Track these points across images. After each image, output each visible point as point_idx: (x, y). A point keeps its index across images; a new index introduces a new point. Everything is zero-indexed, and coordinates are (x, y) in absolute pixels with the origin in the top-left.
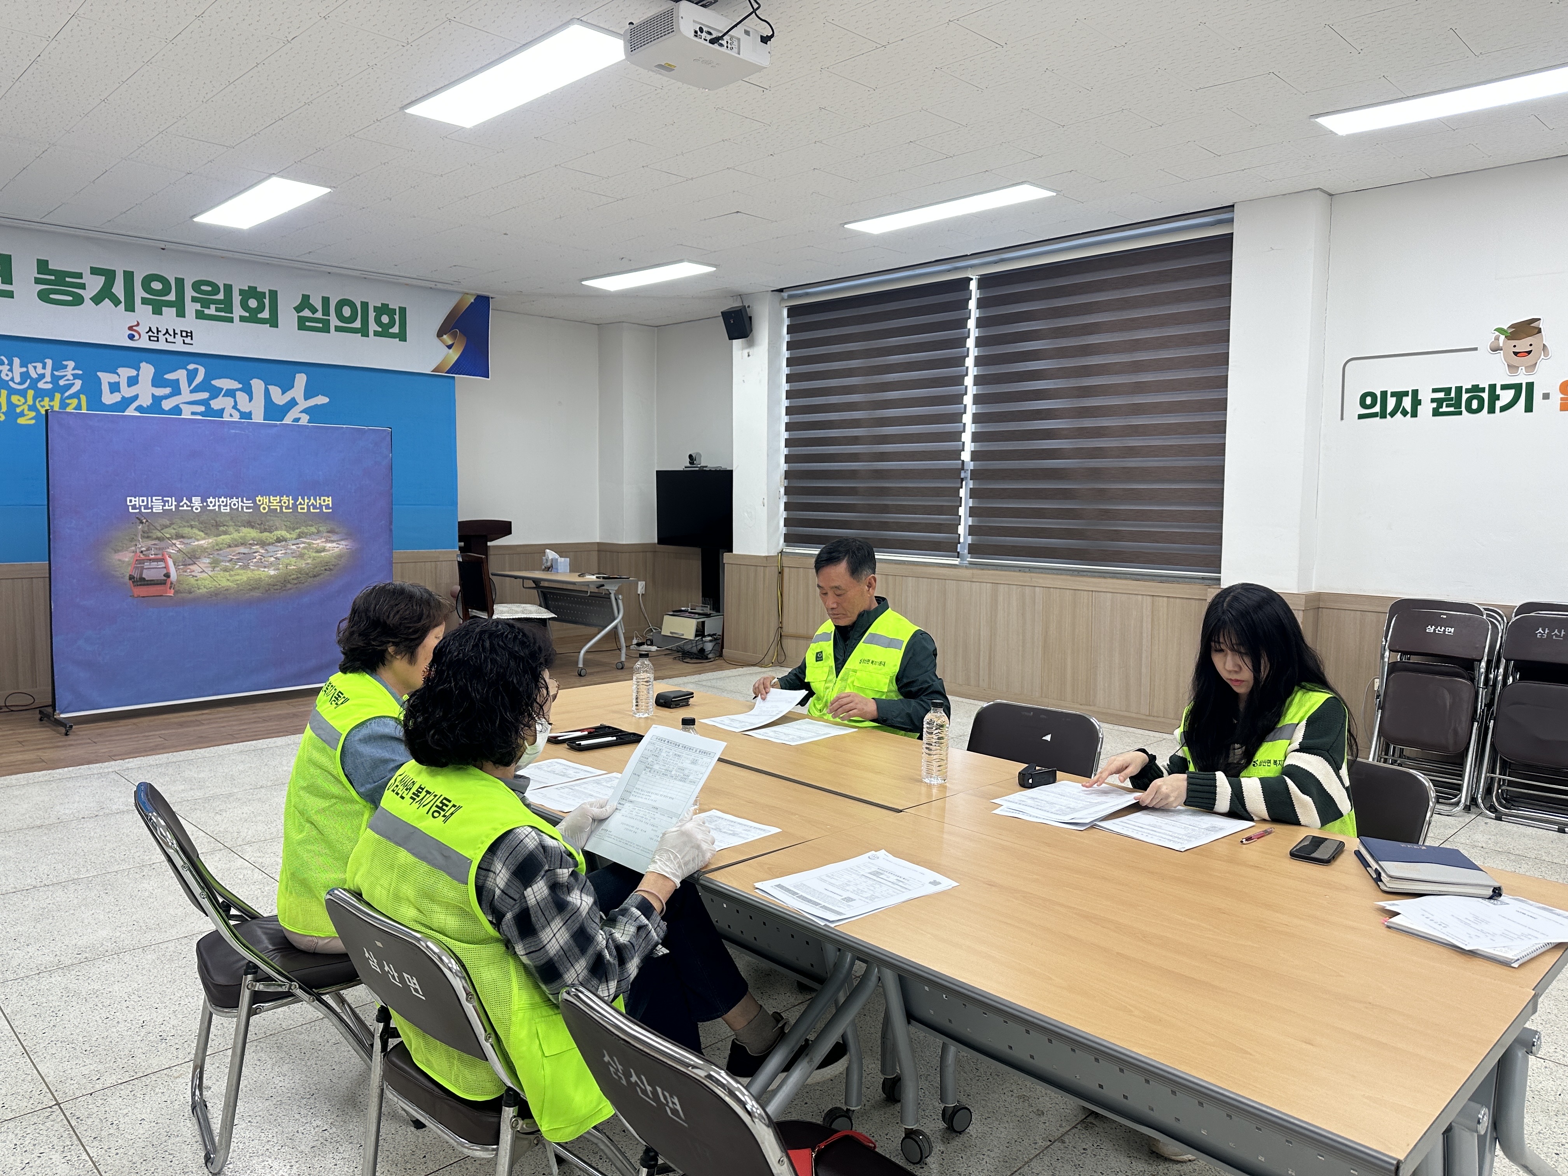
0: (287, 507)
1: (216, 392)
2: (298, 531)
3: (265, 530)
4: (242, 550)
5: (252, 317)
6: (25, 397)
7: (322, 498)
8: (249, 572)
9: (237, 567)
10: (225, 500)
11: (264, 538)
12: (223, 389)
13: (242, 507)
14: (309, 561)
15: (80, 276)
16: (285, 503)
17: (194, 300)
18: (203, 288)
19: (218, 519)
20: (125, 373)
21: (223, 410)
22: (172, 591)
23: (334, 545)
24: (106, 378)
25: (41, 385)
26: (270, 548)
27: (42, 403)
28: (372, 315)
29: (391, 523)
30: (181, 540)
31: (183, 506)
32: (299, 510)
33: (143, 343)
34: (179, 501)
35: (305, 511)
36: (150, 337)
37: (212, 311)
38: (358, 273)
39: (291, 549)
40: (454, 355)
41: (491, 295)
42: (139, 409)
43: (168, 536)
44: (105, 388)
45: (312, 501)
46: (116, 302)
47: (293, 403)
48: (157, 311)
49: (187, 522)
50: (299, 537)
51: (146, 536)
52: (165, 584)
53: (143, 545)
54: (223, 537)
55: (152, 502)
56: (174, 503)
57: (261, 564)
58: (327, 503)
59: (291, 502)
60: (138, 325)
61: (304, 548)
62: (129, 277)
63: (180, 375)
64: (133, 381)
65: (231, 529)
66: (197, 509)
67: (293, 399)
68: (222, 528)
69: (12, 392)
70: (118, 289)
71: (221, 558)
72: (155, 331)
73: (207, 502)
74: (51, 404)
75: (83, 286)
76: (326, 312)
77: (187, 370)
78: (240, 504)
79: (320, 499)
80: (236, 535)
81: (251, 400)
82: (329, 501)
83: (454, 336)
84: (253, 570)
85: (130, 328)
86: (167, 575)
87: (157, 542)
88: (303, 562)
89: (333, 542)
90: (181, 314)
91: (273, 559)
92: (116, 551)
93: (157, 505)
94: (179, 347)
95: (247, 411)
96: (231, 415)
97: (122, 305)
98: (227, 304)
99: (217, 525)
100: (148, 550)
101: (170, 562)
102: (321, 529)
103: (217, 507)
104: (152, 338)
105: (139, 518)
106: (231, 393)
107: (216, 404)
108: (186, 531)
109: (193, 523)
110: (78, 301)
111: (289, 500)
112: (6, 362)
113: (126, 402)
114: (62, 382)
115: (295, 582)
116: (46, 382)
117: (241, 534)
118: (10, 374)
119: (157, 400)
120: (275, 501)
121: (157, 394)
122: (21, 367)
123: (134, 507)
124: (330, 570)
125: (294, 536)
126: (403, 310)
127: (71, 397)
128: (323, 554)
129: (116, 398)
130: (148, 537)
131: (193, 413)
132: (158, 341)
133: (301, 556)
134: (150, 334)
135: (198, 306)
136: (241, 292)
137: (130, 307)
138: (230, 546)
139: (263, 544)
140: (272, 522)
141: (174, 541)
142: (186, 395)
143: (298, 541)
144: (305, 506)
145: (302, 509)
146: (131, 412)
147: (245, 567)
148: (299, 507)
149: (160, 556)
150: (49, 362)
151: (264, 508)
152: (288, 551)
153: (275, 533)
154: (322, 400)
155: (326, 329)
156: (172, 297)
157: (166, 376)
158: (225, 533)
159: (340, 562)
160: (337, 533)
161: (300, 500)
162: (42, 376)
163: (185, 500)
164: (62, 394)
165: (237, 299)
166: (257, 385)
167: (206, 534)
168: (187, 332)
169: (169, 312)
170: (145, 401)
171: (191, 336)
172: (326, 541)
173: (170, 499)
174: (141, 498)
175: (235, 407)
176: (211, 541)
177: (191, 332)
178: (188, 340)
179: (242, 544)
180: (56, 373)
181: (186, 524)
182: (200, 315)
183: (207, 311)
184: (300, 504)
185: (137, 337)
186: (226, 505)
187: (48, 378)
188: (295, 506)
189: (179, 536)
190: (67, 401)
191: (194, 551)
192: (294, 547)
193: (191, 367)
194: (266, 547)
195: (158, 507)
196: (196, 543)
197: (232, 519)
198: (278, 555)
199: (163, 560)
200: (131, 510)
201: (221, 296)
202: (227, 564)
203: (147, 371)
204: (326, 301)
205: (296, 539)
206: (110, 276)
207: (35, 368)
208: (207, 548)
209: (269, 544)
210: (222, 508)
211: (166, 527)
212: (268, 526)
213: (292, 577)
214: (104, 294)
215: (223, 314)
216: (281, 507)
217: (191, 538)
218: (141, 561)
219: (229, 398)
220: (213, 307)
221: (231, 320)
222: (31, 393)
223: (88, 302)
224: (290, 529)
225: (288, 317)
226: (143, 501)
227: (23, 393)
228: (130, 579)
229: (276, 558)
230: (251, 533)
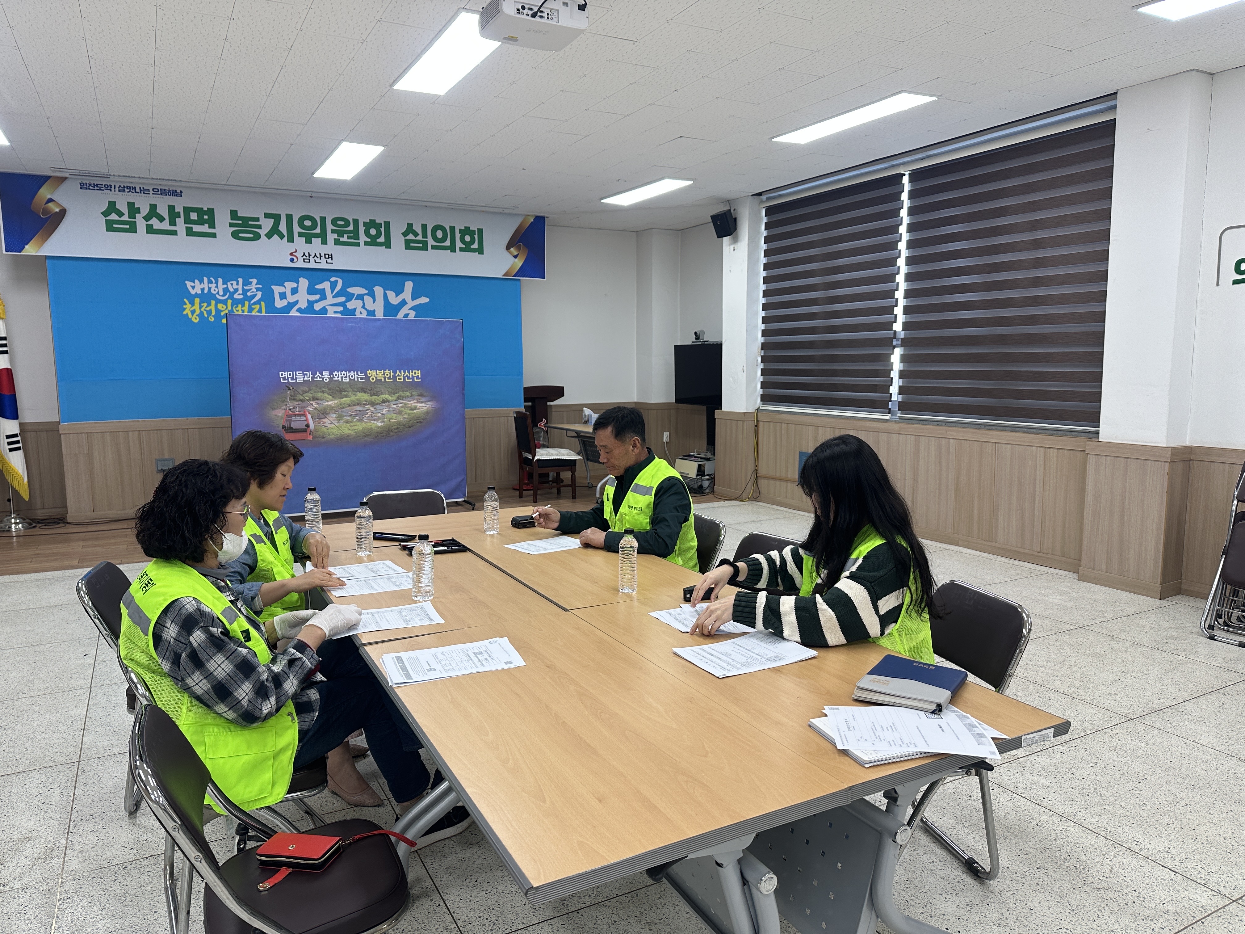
0: (389, 378)
1: (350, 297)
2: (396, 395)
3: (374, 394)
4: (358, 408)
5: (373, 242)
6: (226, 305)
7: (414, 371)
8: (363, 423)
9: (355, 420)
10: (345, 373)
11: (373, 400)
12: (355, 294)
13: (357, 377)
14: (405, 416)
15: (258, 219)
16: (387, 375)
17: (333, 231)
18: (339, 222)
19: (341, 387)
20: (290, 285)
21: (355, 309)
22: (311, 436)
23: (423, 405)
24: (277, 289)
25: (236, 296)
26: (378, 407)
27: (237, 309)
28: (458, 236)
29: (463, 389)
30: (317, 401)
31: (317, 378)
32: (398, 380)
33: (300, 264)
34: (314, 374)
35: (402, 380)
36: (304, 259)
37: (345, 239)
38: (446, 205)
40: (519, 263)
41: (546, 215)
42: (299, 310)
43: (307, 398)
44: (277, 297)
45: (407, 373)
46: (282, 237)
47: (404, 303)
48: (309, 241)
49: (320, 389)
50: (398, 399)
51: (293, 399)
52: (306, 431)
53: (291, 404)
54: (345, 399)
55: (296, 375)
56: (311, 376)
57: (371, 418)
58: (417, 374)
59: (392, 374)
60: (296, 251)
61: (402, 407)
62: (289, 218)
63: (326, 285)
64: (294, 291)
65: (350, 394)
66: (326, 380)
67: (404, 300)
68: (344, 393)
69: (218, 301)
70: (283, 228)
71: (344, 414)
72: (307, 255)
73: (333, 375)
74: (243, 309)
75: (260, 227)
76: (425, 235)
77: (330, 282)
78: (356, 376)
79: (412, 372)
80: (353, 398)
81: (374, 301)
82: (419, 373)
83: (519, 249)
84: (366, 422)
85: (291, 254)
86: (308, 426)
87: (300, 403)
88: (401, 417)
89: (422, 402)
90: (324, 242)
91: (380, 415)
92: (273, 409)
94: (324, 265)
95: (372, 310)
96: (361, 313)
97: (286, 238)
98: (355, 234)
99: (341, 391)
100: (294, 408)
101: (309, 417)
102: (413, 393)
103: (340, 379)
104: (305, 261)
105: (288, 386)
106: (360, 297)
107: (350, 305)
108: (320, 395)
109: (324, 389)
110: (257, 237)
111: (390, 373)
112: (214, 281)
113: (291, 306)
114: (249, 294)
115: (396, 431)
116: (239, 294)
117: (357, 397)
118: (216, 289)
119: (311, 303)
120: (380, 374)
121: (310, 299)
122: (223, 284)
123: (284, 378)
124: (421, 422)
125: (395, 398)
126: (480, 231)
127: (255, 303)
128: (415, 411)
129: (284, 303)
131: (335, 312)
132: (309, 262)
133: (400, 413)
134: (304, 257)
135: (335, 236)
136: (365, 224)
137: (291, 240)
138: (349, 406)
139: (373, 404)
140: (378, 389)
141: (311, 402)
142: (330, 299)
143: (397, 402)
144: (402, 377)
146: (294, 313)
147: (361, 420)
148: (398, 378)
149: (302, 413)
150: (241, 280)
151: (373, 379)
152: (391, 409)
153: (381, 396)
154: (424, 300)
155: (425, 248)
156: (318, 230)
157: (317, 287)
158: (346, 396)
159: (427, 417)
160: (425, 396)
161: (398, 373)
162: (236, 290)
163: (318, 374)
164: (249, 302)
165: (362, 229)
166: (379, 291)
167: (333, 397)
168: (329, 255)
169: (317, 241)
170: (303, 305)
171: (332, 258)
172: (418, 402)
173: (308, 373)
174: (289, 373)
175: (363, 307)
176: (336, 402)
177: (332, 255)
178: (329, 260)
179: (358, 404)
180: (245, 287)
181: (319, 390)
182: (337, 242)
183: (342, 239)
184: (398, 375)
185: (295, 260)
186: (346, 377)
187: (240, 291)
188: (395, 377)
189: (315, 399)
190: (253, 307)
191: (325, 409)
192: (395, 406)
193: (333, 279)
194: (375, 407)
195: (300, 378)
196: (327, 403)
197: (350, 387)
198: (384, 412)
199: (304, 415)
200: (282, 381)
201: (351, 228)
202: (348, 418)
203: (304, 283)
204: (424, 227)
205: (396, 401)
206: (277, 218)
207: (232, 284)
208: (334, 407)
209: (377, 404)
210: (344, 379)
211: (306, 392)
212: (377, 391)
213: (394, 427)
214: (274, 231)
215: (352, 240)
216: (385, 378)
217: (323, 400)
218: (290, 416)
219: (360, 301)
220: (346, 236)
221: (358, 245)
222: (230, 302)
223: (263, 237)
224: (392, 393)
225: (398, 240)
226: (290, 375)
227: (225, 302)
228: (283, 428)
229: (382, 414)
230: (364, 397)
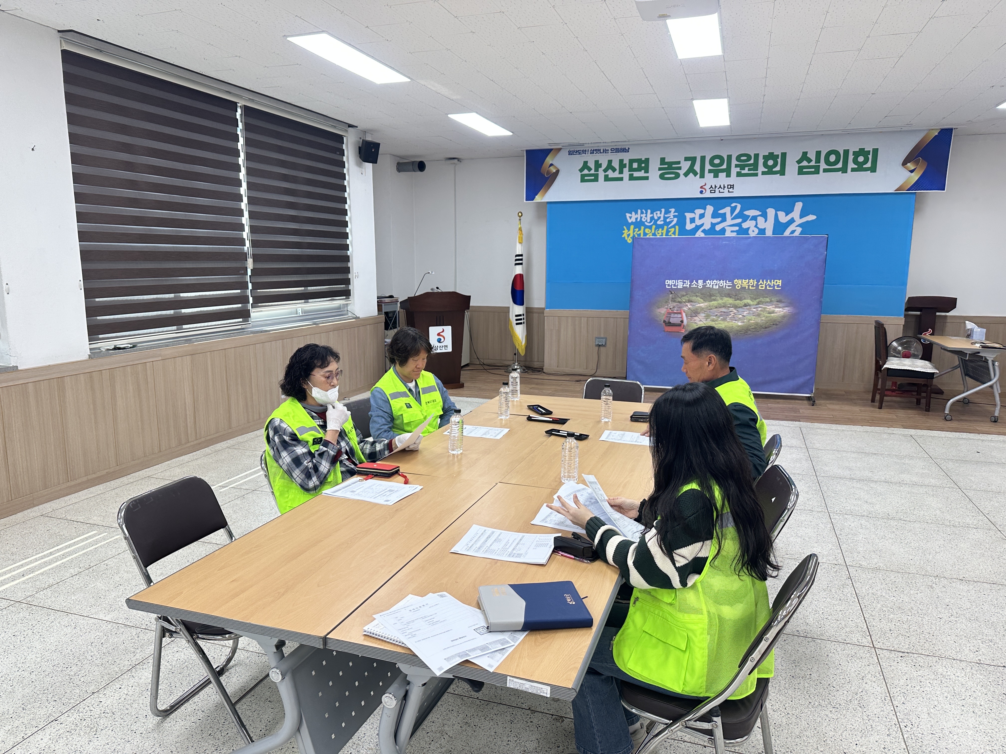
0: (753, 286)
1: (745, 218)
2: (757, 300)
3: (738, 299)
4: (724, 310)
5: (770, 171)
6: (651, 229)
7: (775, 281)
8: (726, 322)
9: (720, 319)
10: (716, 282)
11: (736, 304)
12: (750, 216)
13: (726, 285)
14: (763, 318)
15: (679, 163)
16: (751, 283)
17: (736, 166)
18: (742, 158)
19: (711, 293)
20: (699, 212)
21: (749, 228)
22: (684, 330)
23: (781, 309)
24: (689, 216)
25: (659, 223)
26: (740, 310)
27: (658, 232)
28: (851, 157)
29: (821, 297)
30: (691, 303)
31: (693, 285)
32: (760, 288)
33: (707, 195)
34: (691, 282)
35: (764, 288)
36: (711, 190)
37: (746, 171)
38: (840, 132)
39: (753, 311)
40: (915, 177)
41: (954, 127)
42: (704, 231)
43: (684, 301)
44: (688, 221)
45: (769, 282)
46: (695, 174)
47: (792, 221)
48: (716, 176)
49: (695, 293)
50: (758, 304)
51: (674, 300)
52: (680, 326)
53: (671, 305)
54: (713, 302)
55: (678, 282)
56: (689, 283)
57: (733, 318)
58: (778, 283)
59: (755, 283)
60: (705, 185)
61: (761, 311)
62: (703, 158)
63: (727, 210)
64: (702, 216)
65: (718, 298)
66: (700, 287)
67: (793, 218)
68: (713, 298)
69: (646, 227)
70: (697, 168)
71: (711, 314)
72: (714, 187)
73: (706, 283)
74: (662, 232)
75: (680, 168)
76: (818, 160)
77: (731, 207)
78: (725, 284)
79: (774, 281)
80: (720, 301)
81: (766, 221)
82: (780, 282)
83: (917, 163)
84: (729, 322)
85: (701, 187)
86: (682, 322)
87: (678, 304)
88: (759, 319)
89: (780, 307)
90: (728, 175)
91: (741, 316)
92: (659, 308)
93: (680, 285)
94: (726, 194)
95: (763, 228)
96: (753, 231)
97: (698, 176)
98: (755, 166)
99: (711, 296)
100: (673, 308)
101: (684, 315)
102: (773, 299)
103: (711, 286)
104: (712, 191)
105: (671, 291)
106: (754, 218)
107: (745, 225)
108: (694, 298)
109: (697, 294)
110: (677, 176)
111: (754, 282)
112: (645, 212)
113: (698, 228)
114: (668, 220)
115: (754, 330)
116: (661, 221)
117: (724, 301)
118: (646, 218)
119: (713, 225)
120: (745, 283)
121: (713, 222)
122: (651, 214)
123: (669, 285)
124: (776, 325)
125: (755, 303)
126: (876, 151)
127: (671, 228)
128: (772, 315)
129: (693, 226)
130: (674, 301)
131: (732, 231)
132: (715, 192)
133: (759, 315)
135: (738, 169)
136: (764, 157)
137: (702, 176)
138: (716, 308)
139: (736, 307)
140: (742, 295)
141: (687, 304)
142: (729, 221)
143: (757, 306)
144: (764, 286)
145: (762, 287)
146: (700, 234)
147: (724, 320)
148: (760, 286)
149: (679, 311)
150: (663, 210)
151: (738, 287)
152: (751, 312)
153: (744, 301)
154: (811, 217)
155: (817, 172)
156: (724, 166)
157: (719, 212)
158: (714, 300)
159: (783, 320)
160: (783, 302)
161: (761, 282)
162: (659, 218)
163: (694, 282)
164: (668, 226)
165: (761, 161)
166: (771, 212)
167: (704, 300)
168: (731, 185)
169: (722, 175)
170: (707, 226)
171: (733, 187)
172: (776, 307)
173: (687, 281)
174: (672, 281)
175: (756, 226)
176: (706, 304)
177: (733, 185)
178: (731, 190)
179: (724, 307)
180: (666, 216)
181: (694, 295)
182: (739, 175)
183: (743, 172)
184: (761, 284)
185: (704, 192)
186: (716, 285)
187: (662, 219)
188: (757, 285)
189: (690, 301)
190: (670, 230)
191: (697, 309)
192: (754, 310)
193: (733, 205)
194: (738, 309)
195: (680, 286)
196: (698, 305)
197: (719, 293)
198: (745, 314)
199: (680, 313)
200: (667, 287)
201: (752, 162)
202: (714, 317)
203: (710, 209)
204: (818, 154)
205: (756, 305)
206: (693, 160)
207: (657, 214)
208: (703, 308)
209: (739, 307)
210: (714, 286)
211: (684, 296)
212: (740, 297)
213: (752, 327)
214: (691, 170)
215: (752, 172)
216: (749, 286)
217: (696, 302)
218: (670, 313)
219: (753, 221)
220: (747, 168)
221: (756, 175)
222: (654, 227)
223: (682, 176)
224: (752, 299)
225: (792, 167)
226: (673, 282)
227: (650, 227)
228: (664, 322)
229: (743, 316)
230: (730, 301)
